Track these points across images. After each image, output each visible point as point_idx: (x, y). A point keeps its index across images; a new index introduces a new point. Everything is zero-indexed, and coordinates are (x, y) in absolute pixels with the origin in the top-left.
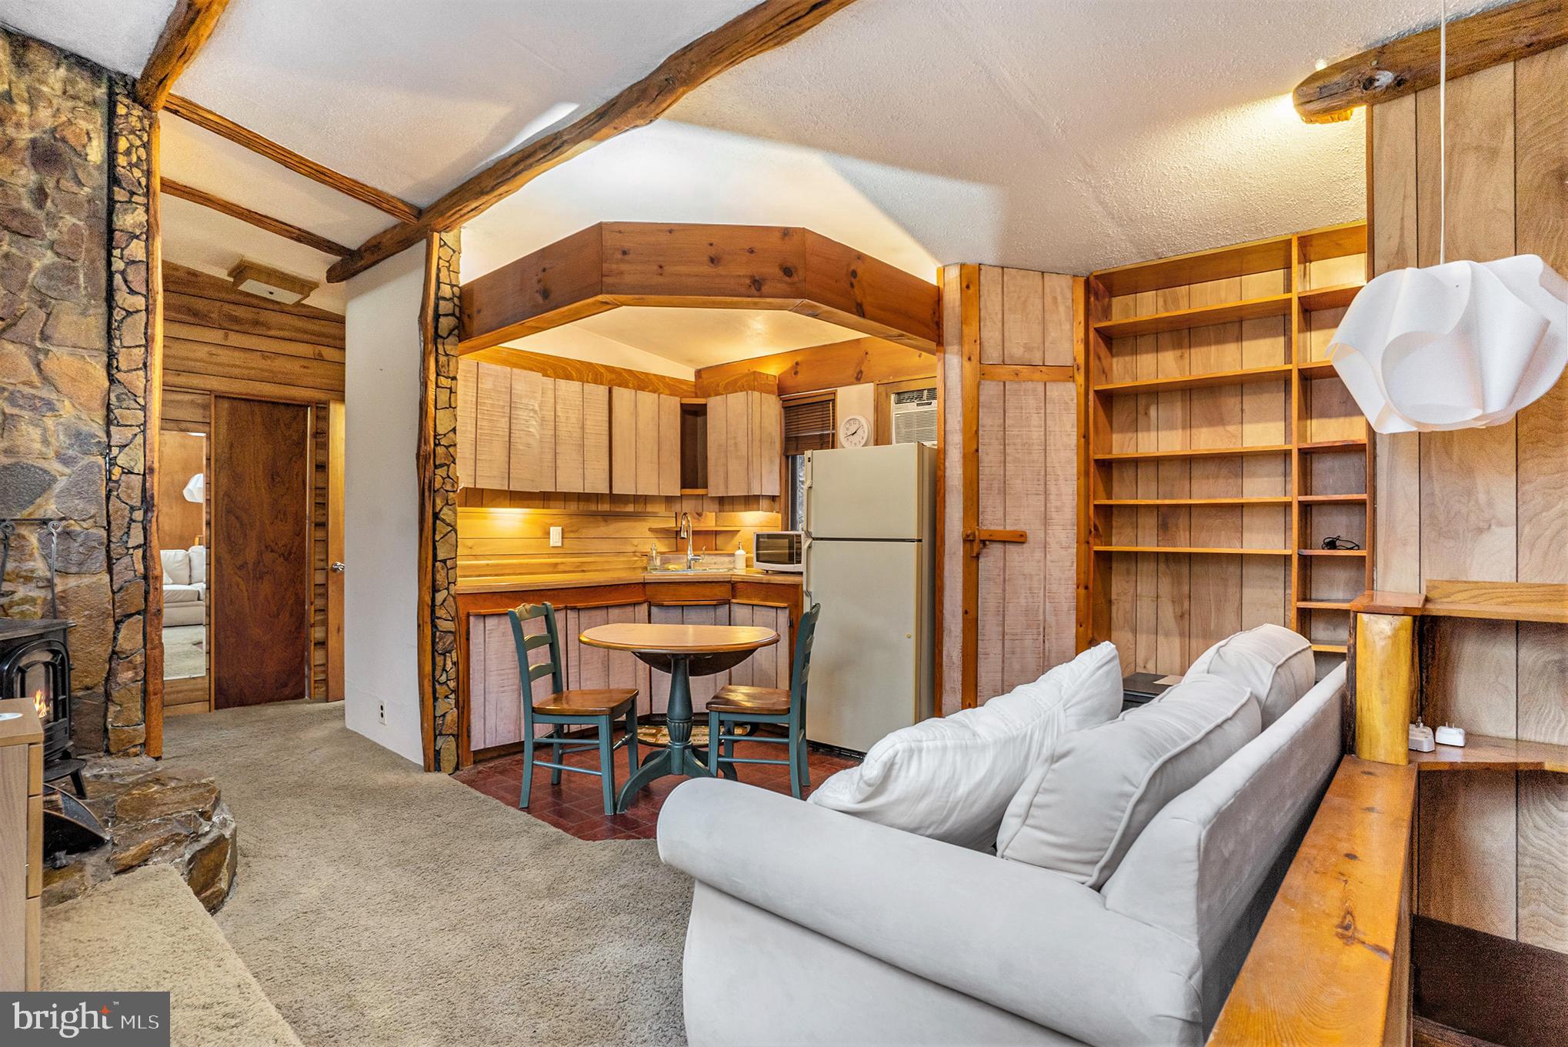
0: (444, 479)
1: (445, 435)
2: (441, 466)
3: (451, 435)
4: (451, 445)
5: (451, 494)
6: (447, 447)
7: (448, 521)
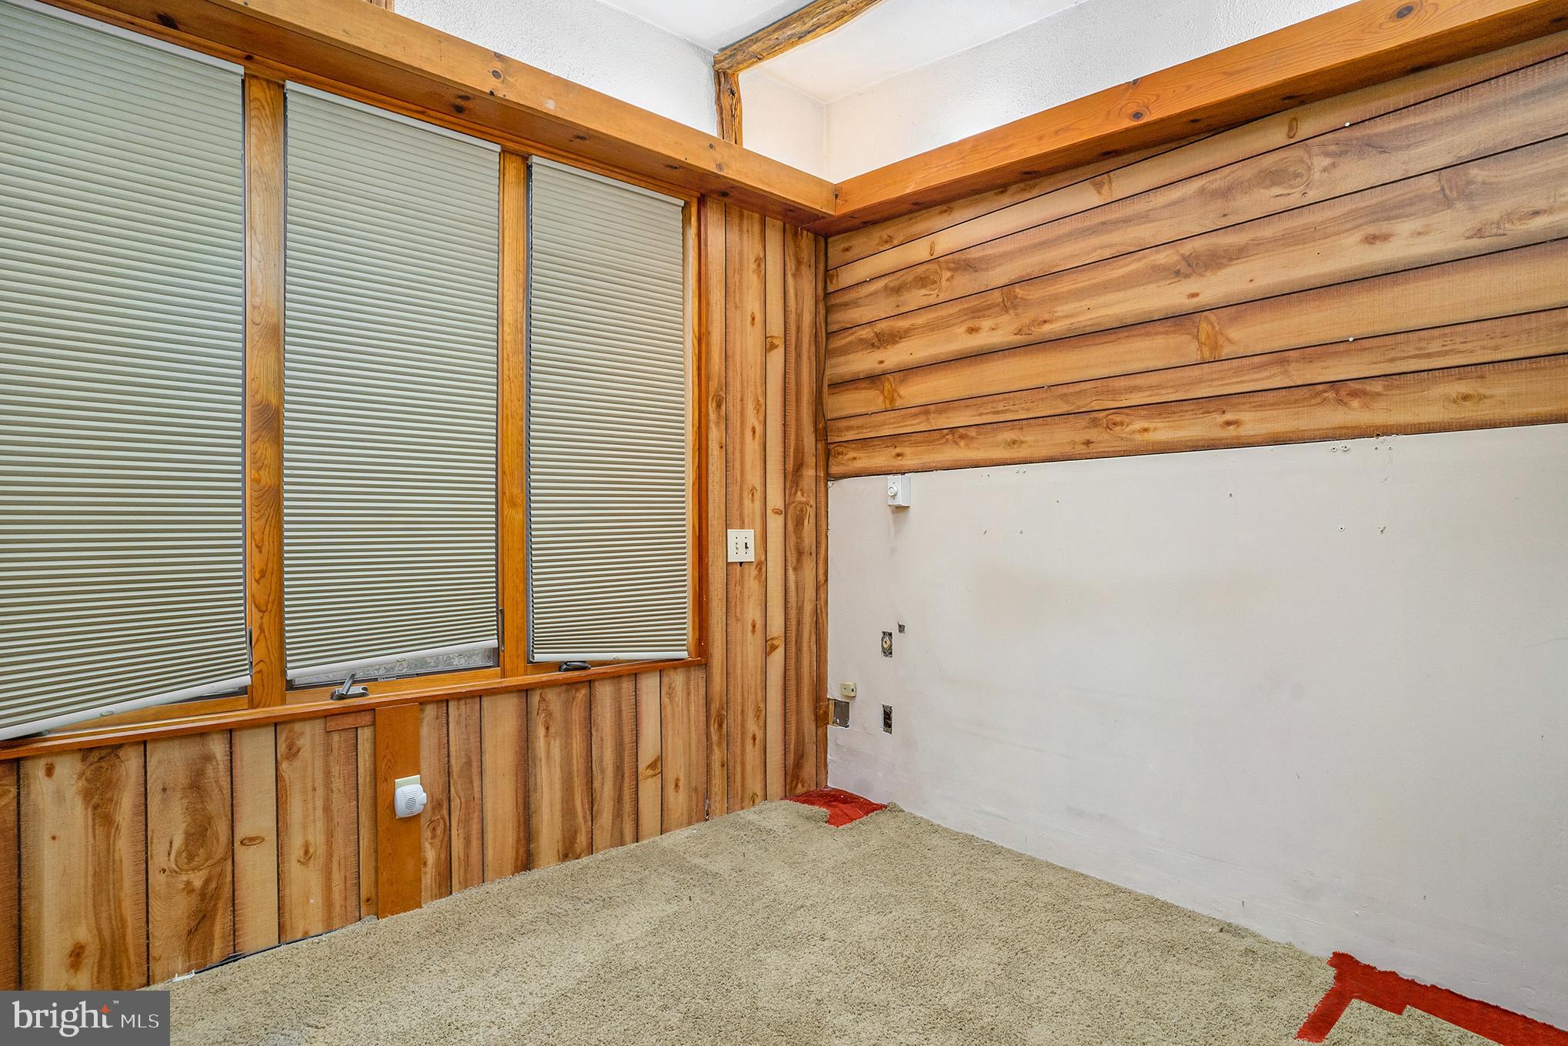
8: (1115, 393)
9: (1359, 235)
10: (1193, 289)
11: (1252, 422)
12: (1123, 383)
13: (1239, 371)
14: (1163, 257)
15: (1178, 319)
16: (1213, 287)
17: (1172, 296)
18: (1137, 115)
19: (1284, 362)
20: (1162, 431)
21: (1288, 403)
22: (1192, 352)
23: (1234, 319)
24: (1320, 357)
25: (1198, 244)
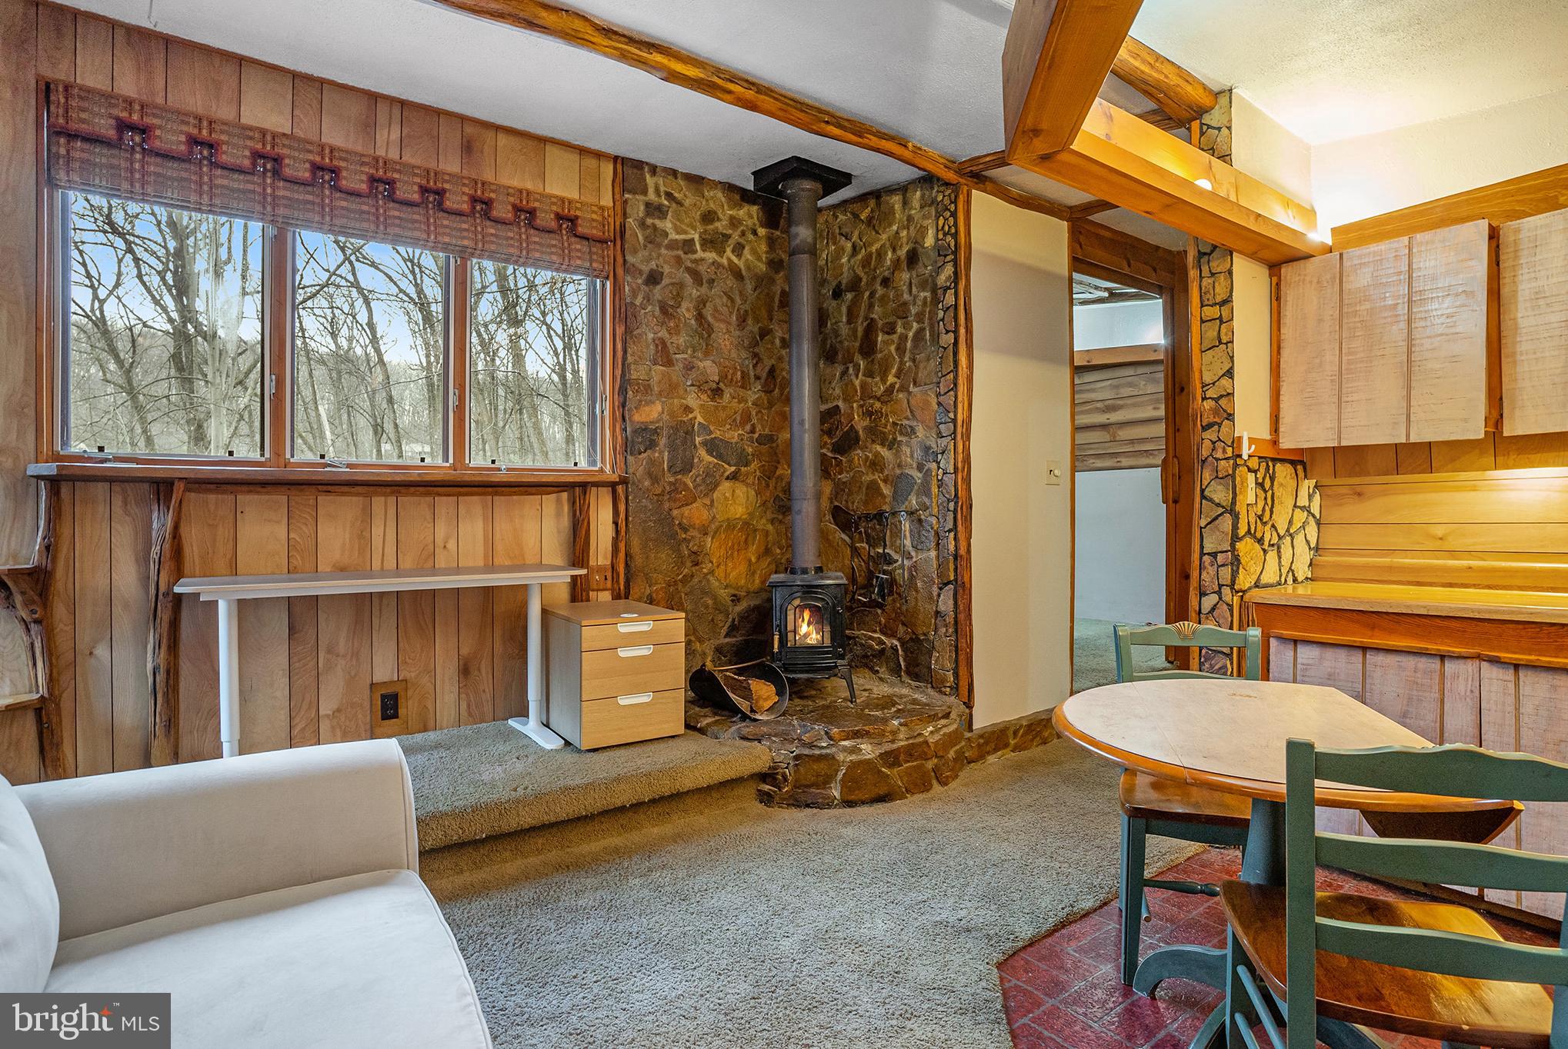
0: (1214, 443)
1: (1214, 384)
2: (1210, 426)
3: (1225, 381)
4: (1222, 396)
5: (1223, 463)
6: (1216, 400)
7: (1217, 501)
8: (1085, 450)
9: (1152, 407)
10: (1108, 417)
11: (1125, 462)
12: (1086, 446)
13: (1121, 445)
14: (1099, 405)
15: (1104, 427)
16: (1115, 417)
17: (1102, 418)
18: (1088, 362)
19: (1133, 443)
20: (1099, 463)
21: (1133, 456)
22: (1107, 438)
23: (1119, 428)
24: (1143, 442)
25: (1110, 402)
